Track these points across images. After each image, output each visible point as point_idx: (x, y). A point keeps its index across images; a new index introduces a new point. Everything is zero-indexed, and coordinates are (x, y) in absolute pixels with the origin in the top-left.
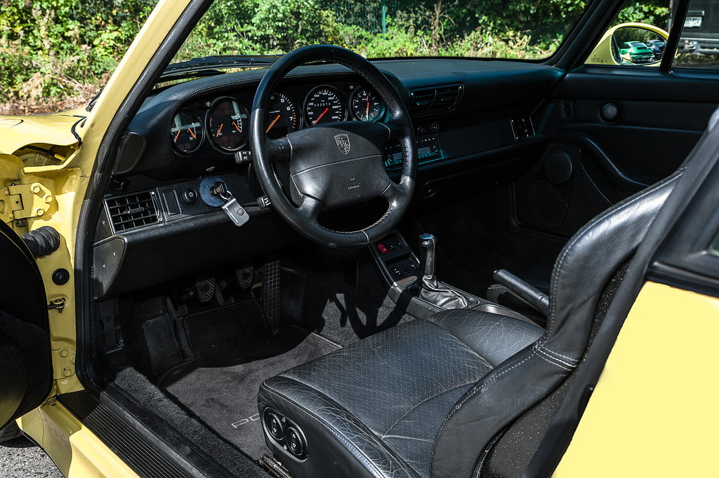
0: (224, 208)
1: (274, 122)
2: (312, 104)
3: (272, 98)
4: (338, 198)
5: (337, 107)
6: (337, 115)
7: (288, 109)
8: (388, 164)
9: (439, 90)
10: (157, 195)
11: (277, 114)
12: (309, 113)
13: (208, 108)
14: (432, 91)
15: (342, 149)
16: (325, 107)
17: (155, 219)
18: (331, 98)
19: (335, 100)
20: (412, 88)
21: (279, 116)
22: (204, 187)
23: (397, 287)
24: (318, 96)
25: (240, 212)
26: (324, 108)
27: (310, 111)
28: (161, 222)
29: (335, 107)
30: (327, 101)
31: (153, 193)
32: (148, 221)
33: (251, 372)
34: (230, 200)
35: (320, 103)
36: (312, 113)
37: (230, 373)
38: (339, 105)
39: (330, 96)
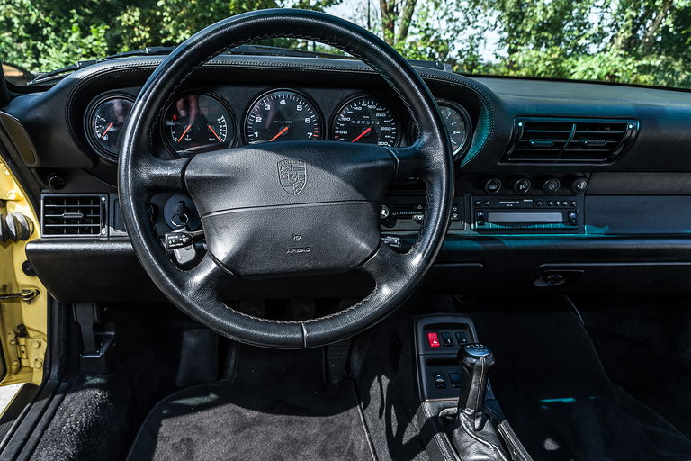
2: (348, 119)
3: (283, 102)
5: (389, 129)
6: (388, 140)
7: (307, 120)
8: (475, 226)
9: (579, 126)
10: (109, 202)
12: (341, 132)
14: (569, 126)
17: (97, 230)
18: (381, 115)
19: (387, 118)
20: (521, 115)
21: (287, 128)
23: (428, 408)
24: (360, 109)
26: (365, 127)
27: (342, 128)
28: (103, 236)
29: (386, 129)
30: (373, 118)
31: (104, 199)
33: (259, 423)
35: (362, 119)
36: (345, 132)
37: (239, 414)
38: (392, 127)
39: (380, 112)
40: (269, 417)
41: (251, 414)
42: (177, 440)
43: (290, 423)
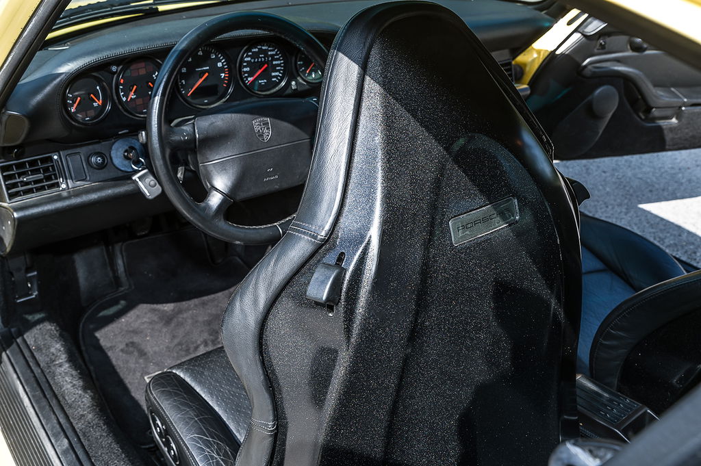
0: (134, 178)
1: (201, 81)
2: (249, 59)
3: (200, 53)
4: (251, 191)
5: (279, 62)
6: (279, 71)
7: (220, 65)
10: (61, 159)
11: (206, 71)
12: (245, 69)
13: (115, 73)
15: (261, 136)
16: (265, 62)
17: (58, 185)
18: (272, 53)
19: (276, 54)
21: (207, 74)
22: (117, 150)
24: (257, 50)
25: (152, 183)
26: (262, 64)
27: (246, 67)
28: (63, 190)
29: (276, 62)
30: (266, 56)
31: (56, 157)
32: (51, 186)
33: (180, 312)
34: (142, 170)
35: (258, 58)
36: (248, 69)
37: (159, 310)
38: (281, 60)
39: (271, 51)
40: (184, 304)
41: (168, 307)
42: (122, 346)
43: (204, 304)
